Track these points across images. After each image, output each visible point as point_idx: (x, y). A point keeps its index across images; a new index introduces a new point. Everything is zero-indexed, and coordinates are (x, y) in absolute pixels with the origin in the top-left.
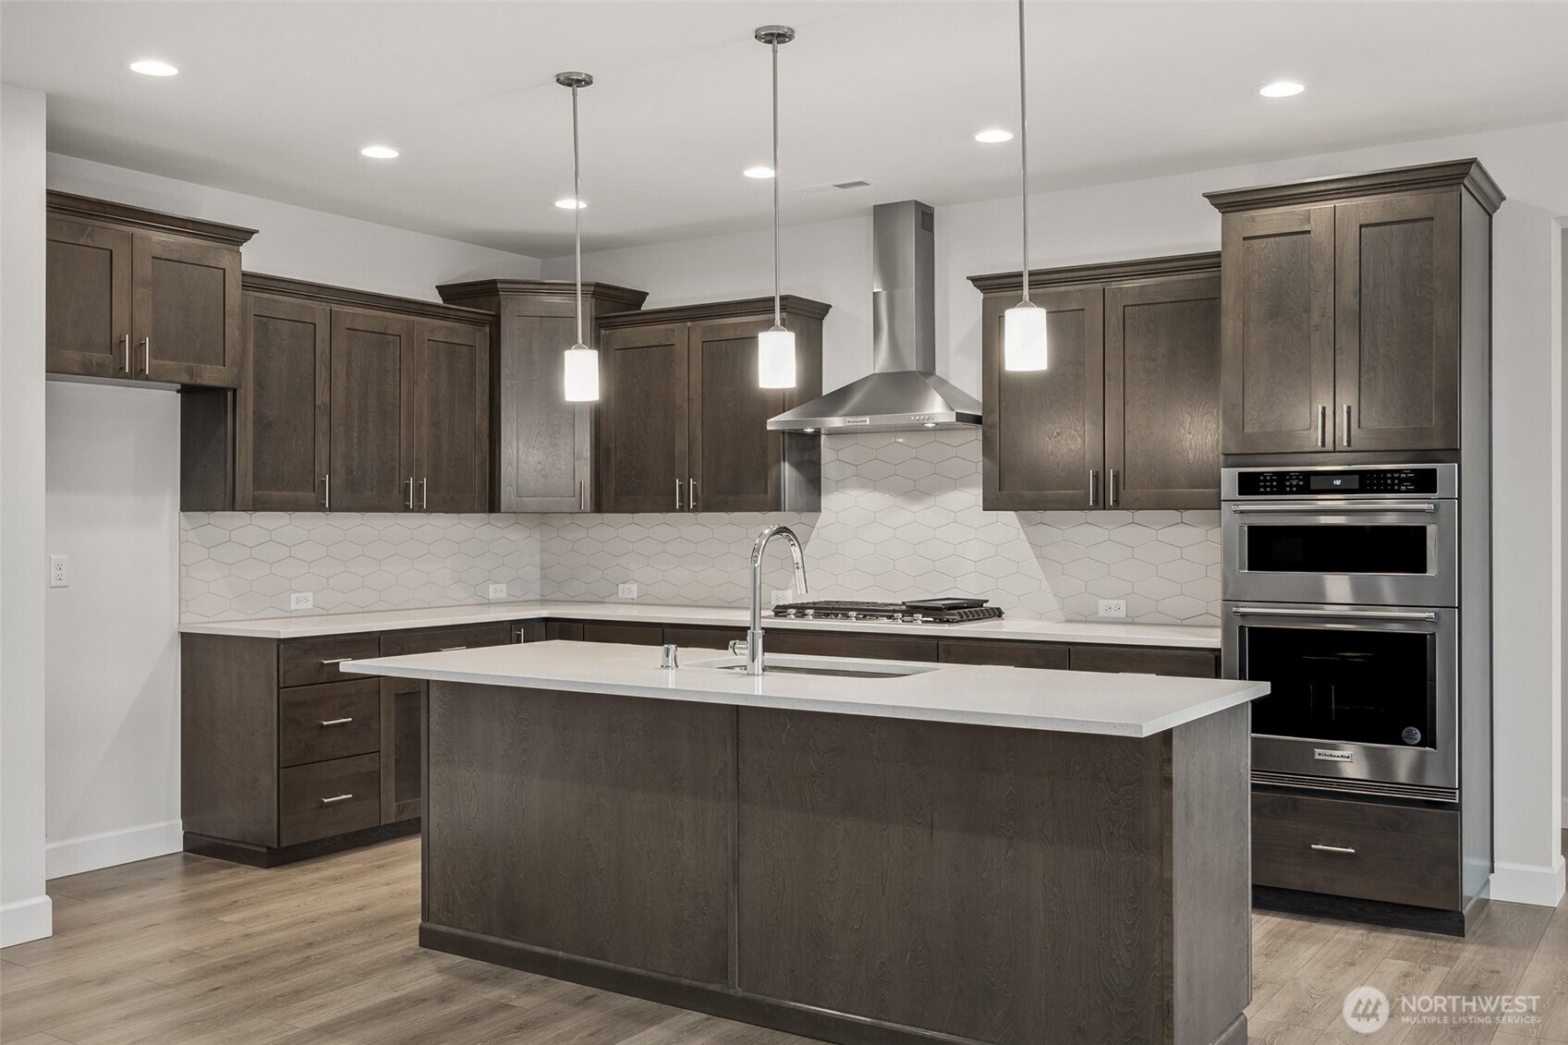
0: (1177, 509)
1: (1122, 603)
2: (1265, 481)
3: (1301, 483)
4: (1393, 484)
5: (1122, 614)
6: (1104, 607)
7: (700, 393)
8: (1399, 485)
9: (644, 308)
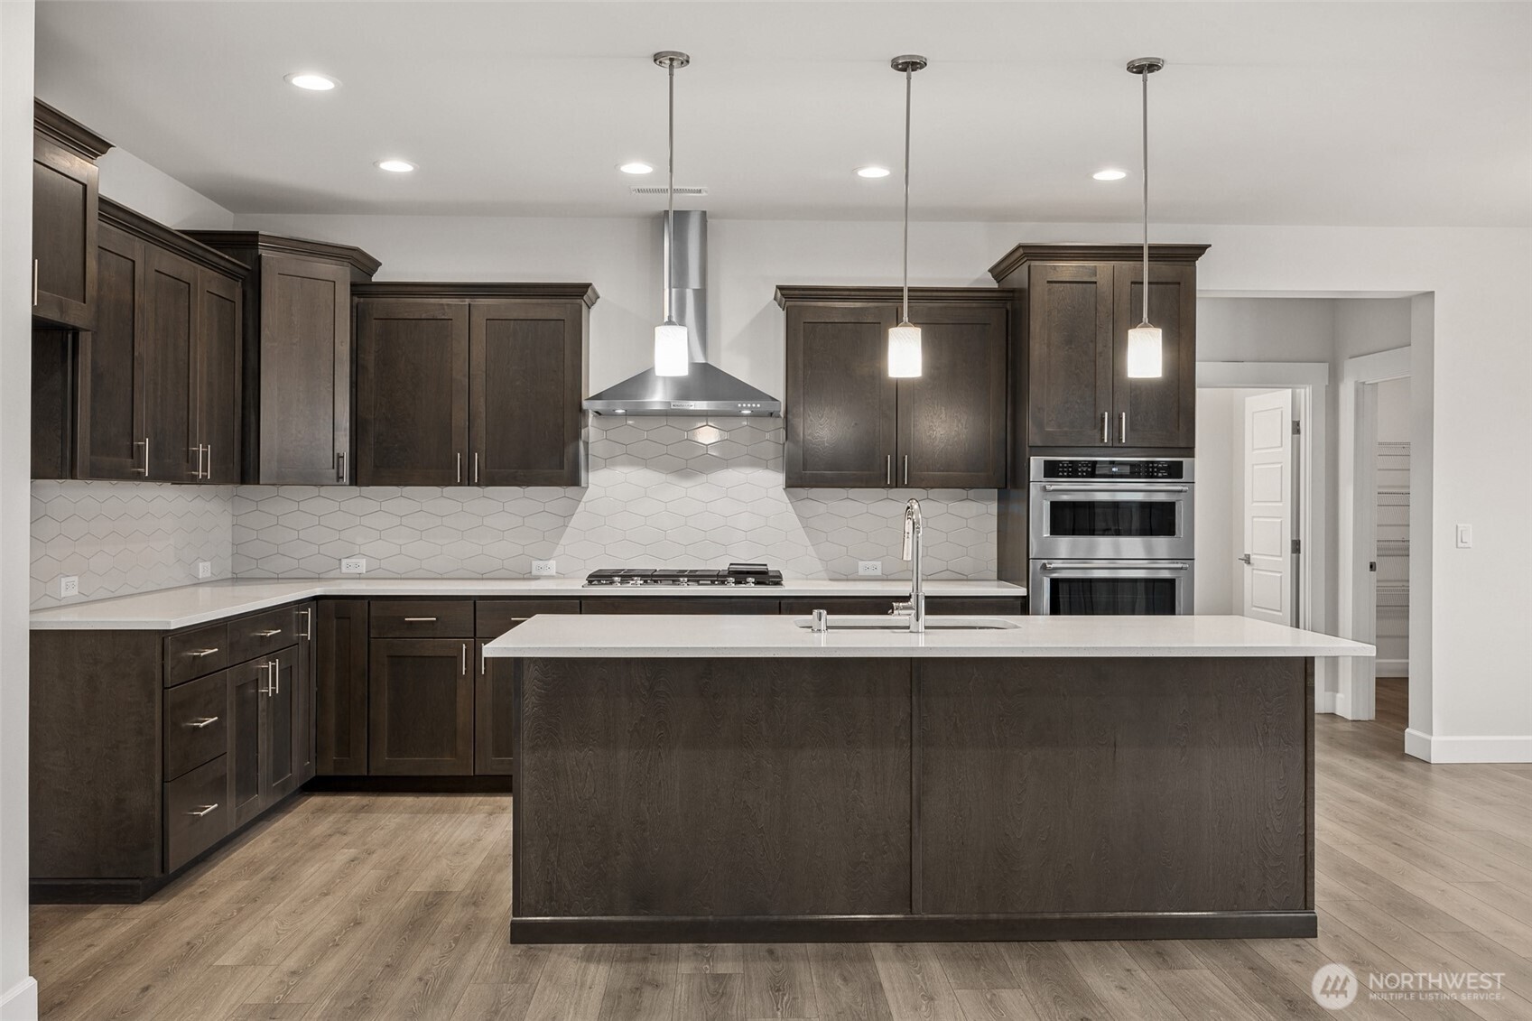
0: (963, 488)
1: (878, 564)
2: (1063, 467)
3: (1089, 470)
4: (1153, 472)
5: (878, 572)
6: (864, 567)
7: (484, 370)
8: (1158, 472)
9: (374, 279)
